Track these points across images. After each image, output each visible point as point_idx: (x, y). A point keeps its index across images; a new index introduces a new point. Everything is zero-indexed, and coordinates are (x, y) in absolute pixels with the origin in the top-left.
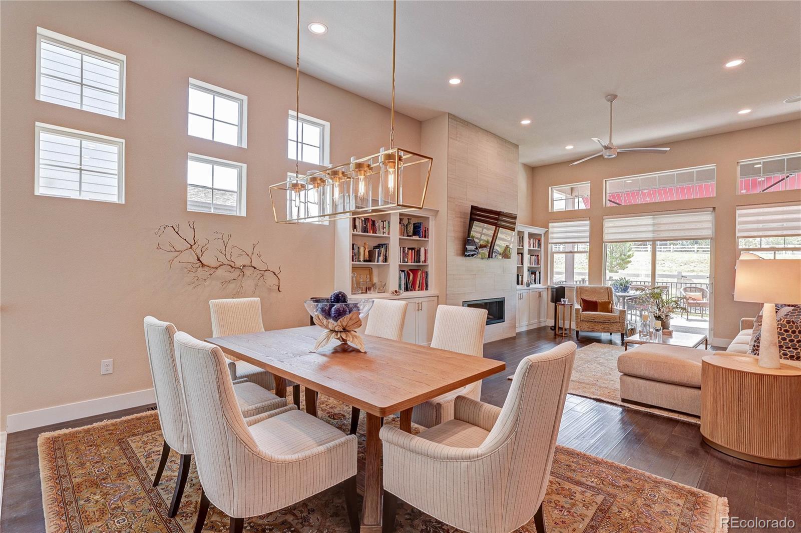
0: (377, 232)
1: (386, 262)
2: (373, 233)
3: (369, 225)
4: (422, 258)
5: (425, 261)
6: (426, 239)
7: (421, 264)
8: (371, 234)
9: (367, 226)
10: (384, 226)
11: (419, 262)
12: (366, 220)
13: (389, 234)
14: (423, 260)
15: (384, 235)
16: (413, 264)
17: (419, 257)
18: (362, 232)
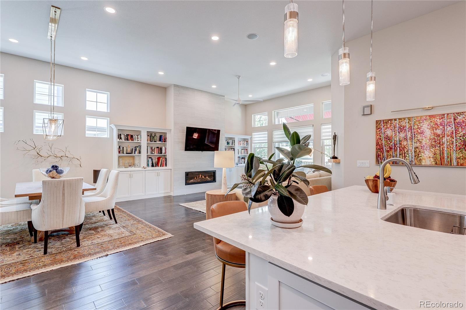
0: (134, 140)
1: (140, 153)
2: (132, 141)
3: (129, 137)
4: (163, 151)
5: (165, 153)
6: (166, 143)
7: (163, 154)
8: (131, 141)
9: (128, 138)
10: (138, 137)
11: (162, 153)
12: (127, 135)
13: (141, 141)
14: (164, 152)
15: (138, 141)
16: (158, 154)
17: (161, 151)
18: (125, 140)
